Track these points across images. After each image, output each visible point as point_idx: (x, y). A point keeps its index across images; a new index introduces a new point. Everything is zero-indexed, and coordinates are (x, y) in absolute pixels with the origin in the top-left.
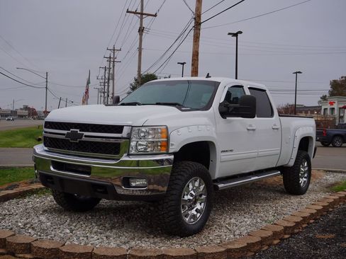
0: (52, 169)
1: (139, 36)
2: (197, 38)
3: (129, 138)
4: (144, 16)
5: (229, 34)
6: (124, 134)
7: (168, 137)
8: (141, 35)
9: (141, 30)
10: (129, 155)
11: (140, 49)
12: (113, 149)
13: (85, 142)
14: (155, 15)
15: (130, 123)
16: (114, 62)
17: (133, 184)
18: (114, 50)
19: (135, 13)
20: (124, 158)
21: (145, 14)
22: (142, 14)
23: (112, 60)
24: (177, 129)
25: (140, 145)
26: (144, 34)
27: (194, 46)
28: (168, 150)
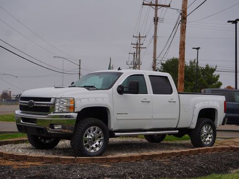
0: (22, 121)
1: (154, 25)
2: (183, 30)
3: (54, 104)
4: (158, 7)
5: (229, 22)
6: (52, 102)
7: (74, 104)
8: (156, 24)
9: (156, 20)
10: (54, 113)
11: (155, 37)
12: (46, 110)
13: (35, 107)
14: (169, 6)
15: (54, 96)
16: (139, 48)
17: (56, 128)
18: (140, 37)
19: (151, 5)
20: (52, 114)
21: (160, 5)
22: (157, 5)
23: (138, 46)
24: (80, 100)
25: (60, 108)
26: (159, 23)
27: (181, 38)
28: (74, 110)
